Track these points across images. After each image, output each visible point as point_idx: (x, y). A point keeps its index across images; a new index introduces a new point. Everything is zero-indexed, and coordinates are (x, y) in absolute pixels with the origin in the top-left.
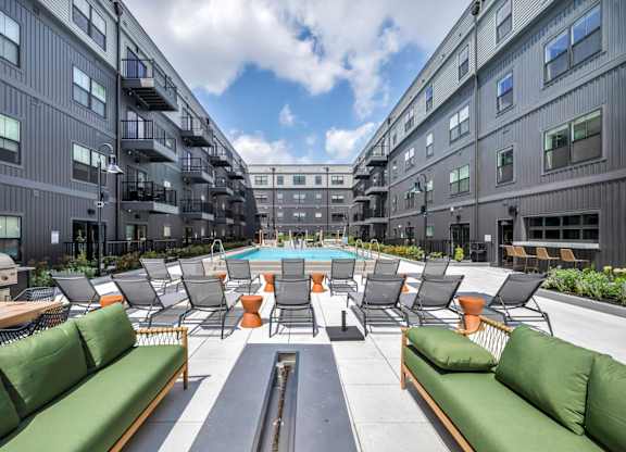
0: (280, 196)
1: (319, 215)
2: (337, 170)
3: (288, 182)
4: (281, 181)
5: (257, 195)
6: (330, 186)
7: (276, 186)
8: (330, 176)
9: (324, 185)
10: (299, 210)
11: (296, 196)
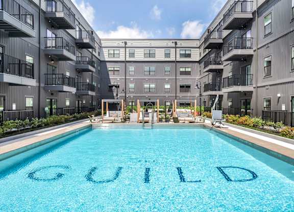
0: (132, 68)
1: (167, 86)
2: (184, 44)
3: (140, 56)
4: (132, 55)
5: (110, 67)
6: (179, 59)
7: (128, 59)
8: (178, 50)
9: (172, 58)
10: (149, 81)
11: (147, 68)
